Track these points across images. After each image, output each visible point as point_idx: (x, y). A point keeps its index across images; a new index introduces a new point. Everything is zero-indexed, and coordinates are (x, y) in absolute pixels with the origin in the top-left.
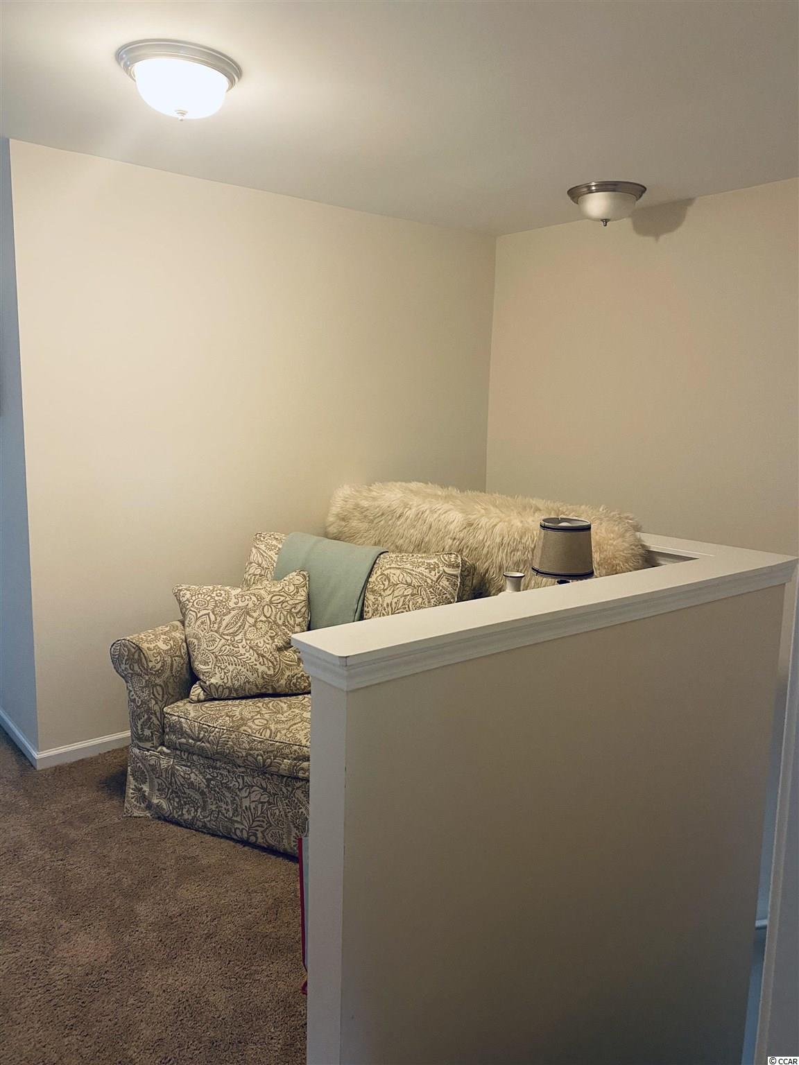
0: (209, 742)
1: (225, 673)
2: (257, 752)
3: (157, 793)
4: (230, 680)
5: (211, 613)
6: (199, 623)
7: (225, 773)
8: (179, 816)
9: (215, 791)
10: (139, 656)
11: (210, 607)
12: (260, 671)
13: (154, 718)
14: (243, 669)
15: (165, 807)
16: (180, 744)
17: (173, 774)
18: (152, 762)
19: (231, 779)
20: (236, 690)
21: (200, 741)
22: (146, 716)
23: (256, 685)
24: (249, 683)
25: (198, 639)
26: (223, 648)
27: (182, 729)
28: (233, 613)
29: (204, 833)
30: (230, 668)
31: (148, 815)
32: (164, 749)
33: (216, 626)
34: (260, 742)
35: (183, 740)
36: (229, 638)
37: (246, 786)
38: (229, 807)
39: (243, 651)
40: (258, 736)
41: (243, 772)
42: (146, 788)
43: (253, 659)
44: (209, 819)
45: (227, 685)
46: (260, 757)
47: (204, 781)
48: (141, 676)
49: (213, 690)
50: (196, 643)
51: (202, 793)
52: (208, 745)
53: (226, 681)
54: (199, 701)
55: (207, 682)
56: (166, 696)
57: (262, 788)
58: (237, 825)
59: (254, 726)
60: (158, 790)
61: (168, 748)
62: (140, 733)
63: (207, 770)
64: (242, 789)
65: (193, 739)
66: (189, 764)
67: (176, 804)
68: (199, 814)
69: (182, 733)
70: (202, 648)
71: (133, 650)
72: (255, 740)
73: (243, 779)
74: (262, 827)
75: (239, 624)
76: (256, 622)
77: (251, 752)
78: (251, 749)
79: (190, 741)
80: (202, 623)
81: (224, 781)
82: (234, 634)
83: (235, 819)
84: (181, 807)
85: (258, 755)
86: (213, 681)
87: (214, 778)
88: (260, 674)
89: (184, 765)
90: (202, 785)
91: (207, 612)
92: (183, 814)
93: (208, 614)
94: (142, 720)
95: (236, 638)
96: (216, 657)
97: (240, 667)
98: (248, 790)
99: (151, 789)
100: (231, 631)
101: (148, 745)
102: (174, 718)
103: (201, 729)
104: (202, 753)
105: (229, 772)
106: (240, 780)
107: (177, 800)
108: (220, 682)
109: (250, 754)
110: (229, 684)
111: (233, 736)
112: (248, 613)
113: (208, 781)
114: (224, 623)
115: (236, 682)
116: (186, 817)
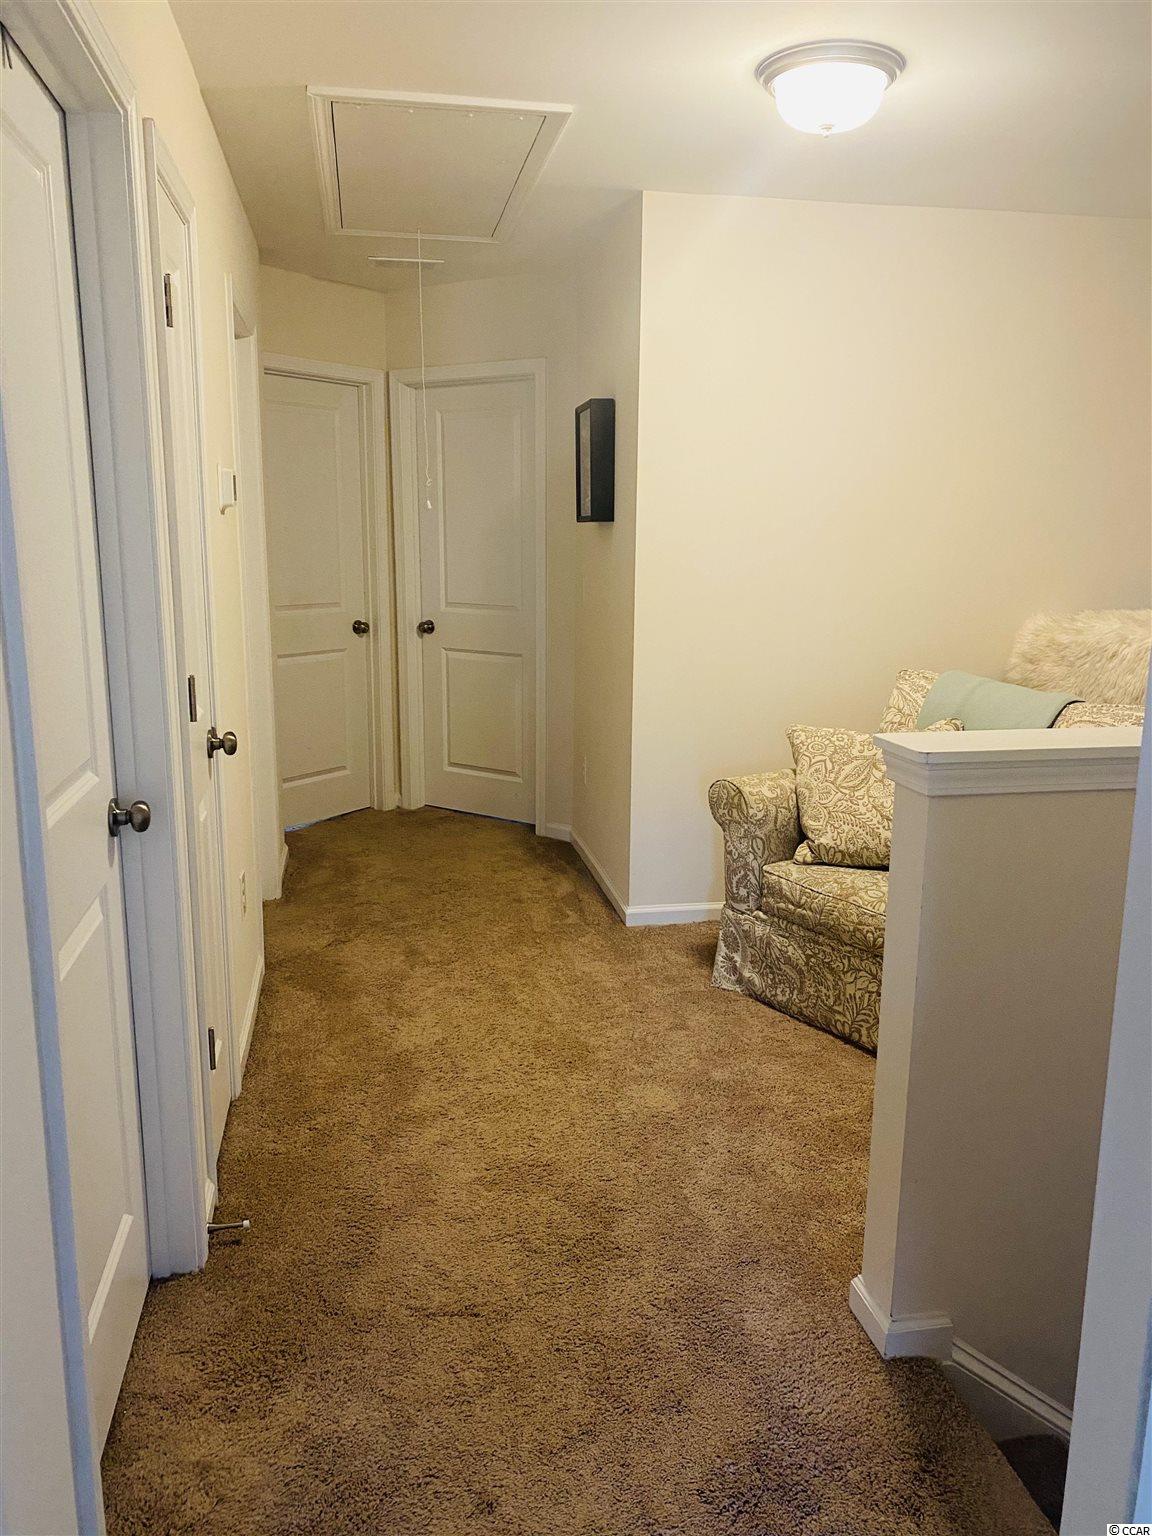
0: (810, 909)
1: (838, 833)
2: (867, 928)
3: (750, 966)
4: (844, 842)
5: (828, 762)
6: (813, 769)
7: (828, 950)
8: (772, 996)
9: (815, 970)
11: (828, 753)
12: (883, 836)
13: (751, 875)
14: (861, 831)
15: (757, 982)
16: (778, 909)
17: (768, 944)
18: (746, 928)
19: (834, 958)
20: (851, 856)
21: (800, 908)
22: (742, 873)
23: (877, 854)
24: (868, 849)
25: (810, 790)
26: (839, 804)
27: (781, 892)
28: (855, 763)
29: (800, 1021)
30: (846, 828)
31: (739, 990)
32: (761, 914)
33: (833, 775)
34: (872, 916)
35: (782, 905)
36: (847, 792)
37: (852, 969)
38: (831, 993)
39: (863, 810)
40: (869, 907)
41: (849, 952)
42: (737, 958)
43: (875, 821)
44: (805, 1004)
45: (840, 848)
46: (869, 935)
47: (803, 956)
49: (823, 852)
50: (807, 794)
51: (800, 972)
52: (811, 914)
53: (838, 842)
54: (805, 863)
55: (816, 842)
56: (766, 852)
57: (871, 974)
58: (838, 1017)
59: (866, 897)
60: (751, 962)
61: (765, 913)
62: (735, 891)
63: (808, 945)
64: (847, 972)
65: (793, 905)
66: (787, 935)
67: (769, 982)
68: (795, 997)
69: (783, 897)
70: (813, 800)
71: (733, 793)
72: (865, 913)
73: (849, 960)
74: (868, 1022)
75: (863, 777)
76: (883, 776)
77: (860, 927)
78: (860, 923)
79: (790, 906)
80: (816, 771)
81: (826, 960)
82: (854, 788)
83: (836, 1008)
84: (774, 986)
85: (868, 932)
86: (823, 840)
87: (815, 955)
88: (882, 841)
89: (781, 936)
90: (800, 961)
91: (824, 758)
92: (776, 995)
93: (825, 761)
94: (738, 877)
95: (857, 794)
96: (829, 813)
97: (857, 829)
98: (854, 975)
99: (744, 959)
100: (851, 784)
101: (743, 907)
102: (774, 877)
103: (803, 893)
104: (802, 923)
105: (833, 949)
106: (846, 962)
107: (771, 976)
108: (832, 844)
109: (858, 930)
110: (842, 847)
111: (840, 905)
112: (874, 765)
113: (808, 957)
114: (843, 774)
115: (851, 846)
116: (780, 998)
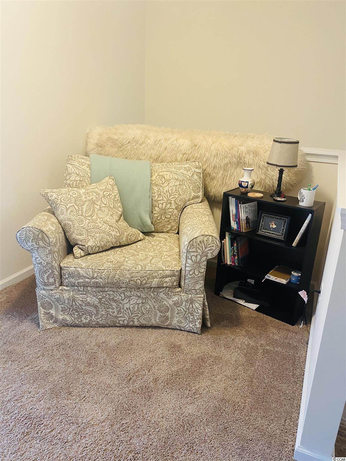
0: (101, 278)
1: (95, 238)
2: (137, 278)
3: (62, 313)
4: (98, 242)
5: (75, 205)
6: (69, 211)
7: (111, 293)
8: (79, 322)
9: (105, 304)
10: (42, 236)
11: (73, 201)
12: (113, 235)
13: (56, 271)
14: (104, 235)
15: (68, 319)
16: (78, 283)
17: (74, 300)
18: (56, 297)
19: (115, 295)
20: (102, 247)
21: (94, 279)
22: (50, 271)
23: (112, 243)
24: (109, 242)
25: (72, 221)
26: (89, 225)
27: (80, 274)
28: (86, 204)
29: (97, 327)
30: (97, 235)
31: (56, 326)
32: (65, 287)
33: (80, 212)
34: (137, 272)
35: (81, 280)
36: (89, 218)
37: (126, 297)
38: (114, 310)
39: (100, 225)
40: (134, 269)
41: (124, 291)
42: (53, 312)
43: (108, 229)
44: (101, 319)
45: (97, 245)
46: (138, 281)
47: (97, 300)
48: (45, 247)
49: (90, 249)
50: (71, 223)
51: (96, 307)
52: (101, 280)
53: (96, 243)
54: (81, 257)
55: (86, 245)
56: (59, 257)
57: (138, 296)
58: (120, 319)
59: (129, 265)
60: (62, 311)
61: (67, 286)
62: (46, 281)
63: (99, 294)
64: (124, 299)
65: (88, 278)
66: (84, 293)
67: (76, 316)
68: (93, 318)
69: (79, 276)
70: (76, 226)
71: (37, 233)
72: (133, 272)
73: (124, 294)
74: (138, 316)
75: (92, 210)
76: (100, 207)
77: (132, 279)
78: (132, 277)
79: (87, 280)
80: (72, 211)
81: (111, 297)
82: (91, 216)
83: (119, 315)
84: (80, 317)
85: (137, 280)
86: (90, 244)
87: (104, 297)
88: (113, 237)
89: (81, 294)
90: (96, 302)
91: (72, 204)
92: (82, 321)
93: (73, 206)
94: (47, 274)
95: (94, 218)
96: (87, 230)
97: (102, 234)
98: (128, 300)
99: (57, 310)
100: (89, 214)
101: (52, 287)
102: (71, 269)
103: (93, 272)
104: (97, 286)
105: (114, 292)
106: (123, 295)
107: (77, 313)
108: (94, 244)
109: (132, 280)
110: (99, 245)
111: (118, 272)
112: (94, 203)
113: (99, 299)
114: (84, 210)
115: (102, 243)
116: (84, 321)
